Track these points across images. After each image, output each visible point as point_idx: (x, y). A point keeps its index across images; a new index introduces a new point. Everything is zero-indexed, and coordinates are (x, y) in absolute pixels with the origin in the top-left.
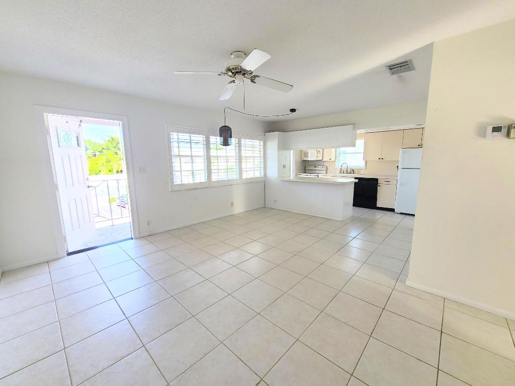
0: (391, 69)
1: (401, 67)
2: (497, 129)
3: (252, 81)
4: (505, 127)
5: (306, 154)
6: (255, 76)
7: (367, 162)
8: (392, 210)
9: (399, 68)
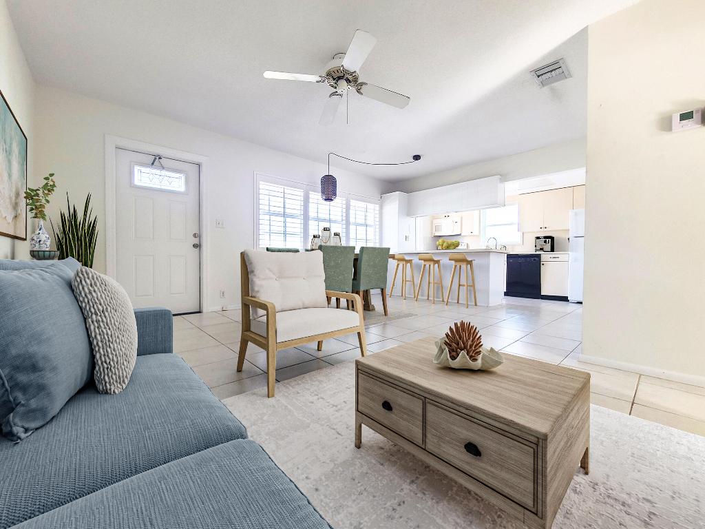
0: (538, 76)
1: (551, 71)
2: (686, 116)
3: (358, 91)
4: (697, 111)
5: (438, 228)
6: (362, 84)
7: (525, 235)
8: (565, 299)
9: (549, 74)
